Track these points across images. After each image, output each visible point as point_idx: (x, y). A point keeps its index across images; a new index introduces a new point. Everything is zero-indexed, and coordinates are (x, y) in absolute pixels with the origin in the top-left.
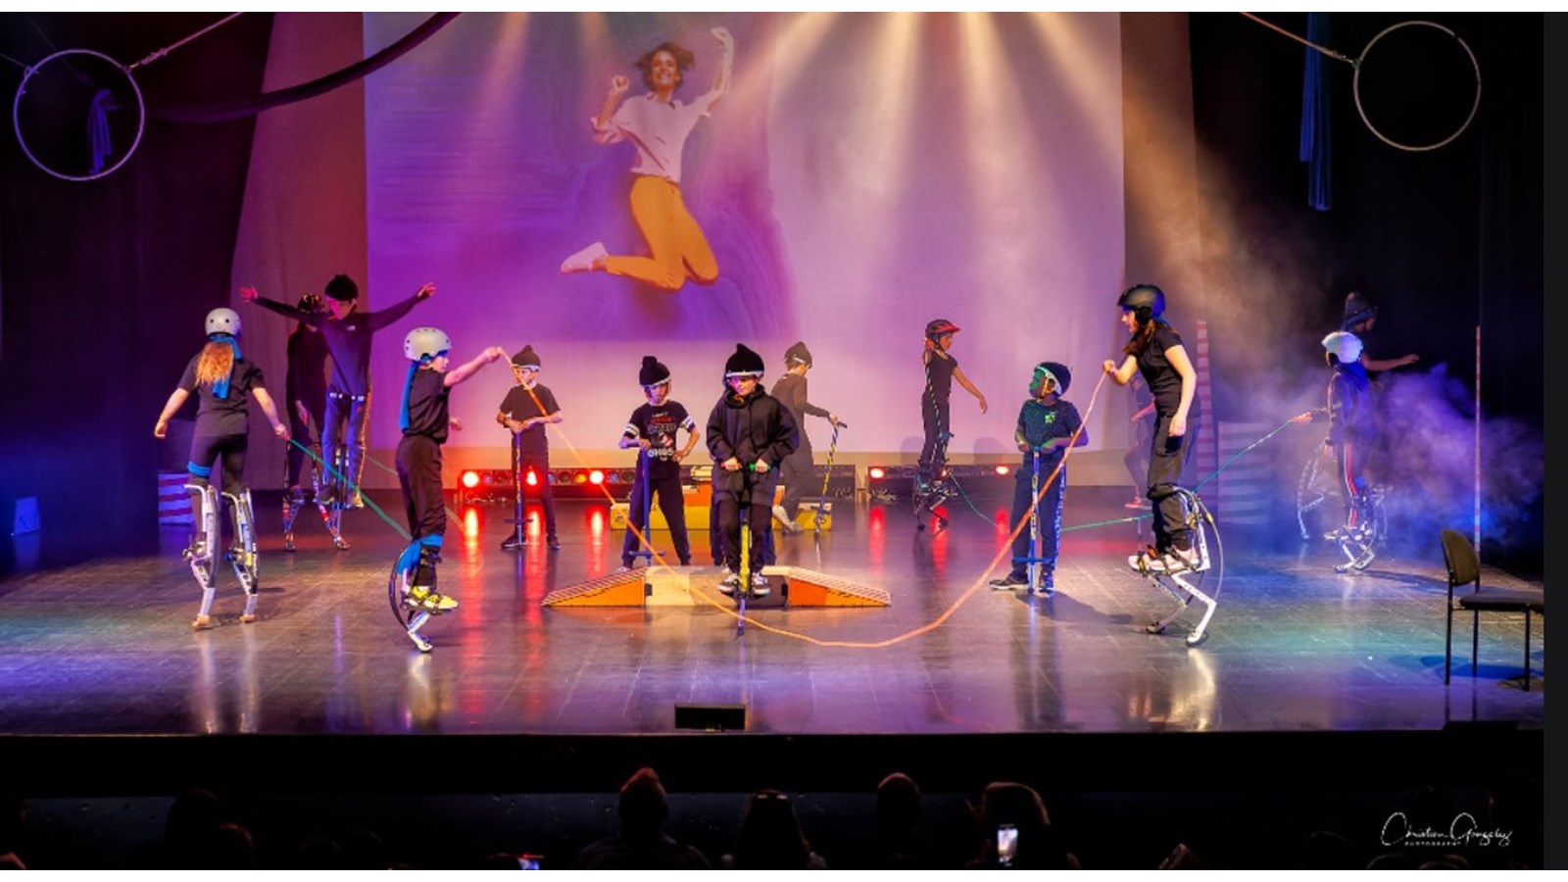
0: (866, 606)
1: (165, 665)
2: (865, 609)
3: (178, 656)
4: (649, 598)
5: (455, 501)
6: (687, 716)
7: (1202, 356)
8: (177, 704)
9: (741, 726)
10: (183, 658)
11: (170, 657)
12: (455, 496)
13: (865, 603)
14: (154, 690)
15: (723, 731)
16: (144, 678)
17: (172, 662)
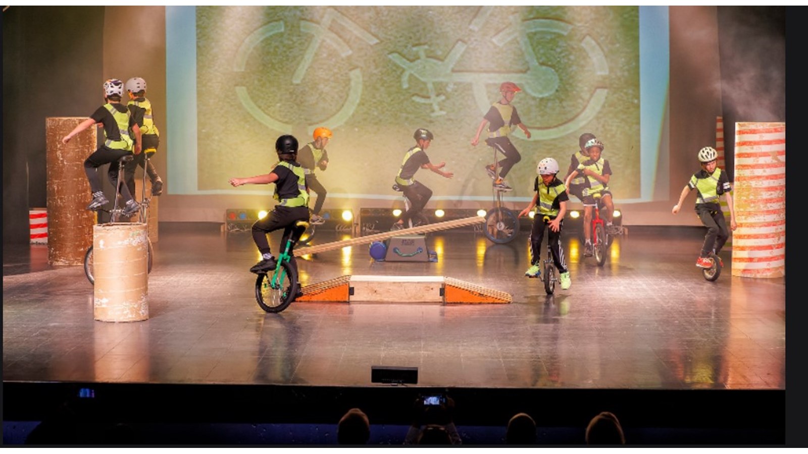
0: (496, 303)
1: (37, 336)
2: (495, 305)
3: (46, 331)
4: (351, 296)
5: (222, 230)
6: (379, 374)
7: (720, 140)
8: (47, 361)
9: (415, 382)
10: (48, 331)
11: (40, 330)
12: (222, 227)
13: (496, 301)
14: (31, 352)
15: (403, 385)
16: (23, 344)
17: (42, 335)
